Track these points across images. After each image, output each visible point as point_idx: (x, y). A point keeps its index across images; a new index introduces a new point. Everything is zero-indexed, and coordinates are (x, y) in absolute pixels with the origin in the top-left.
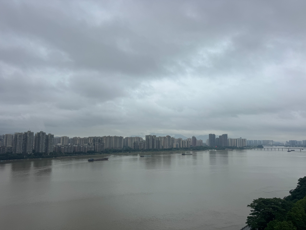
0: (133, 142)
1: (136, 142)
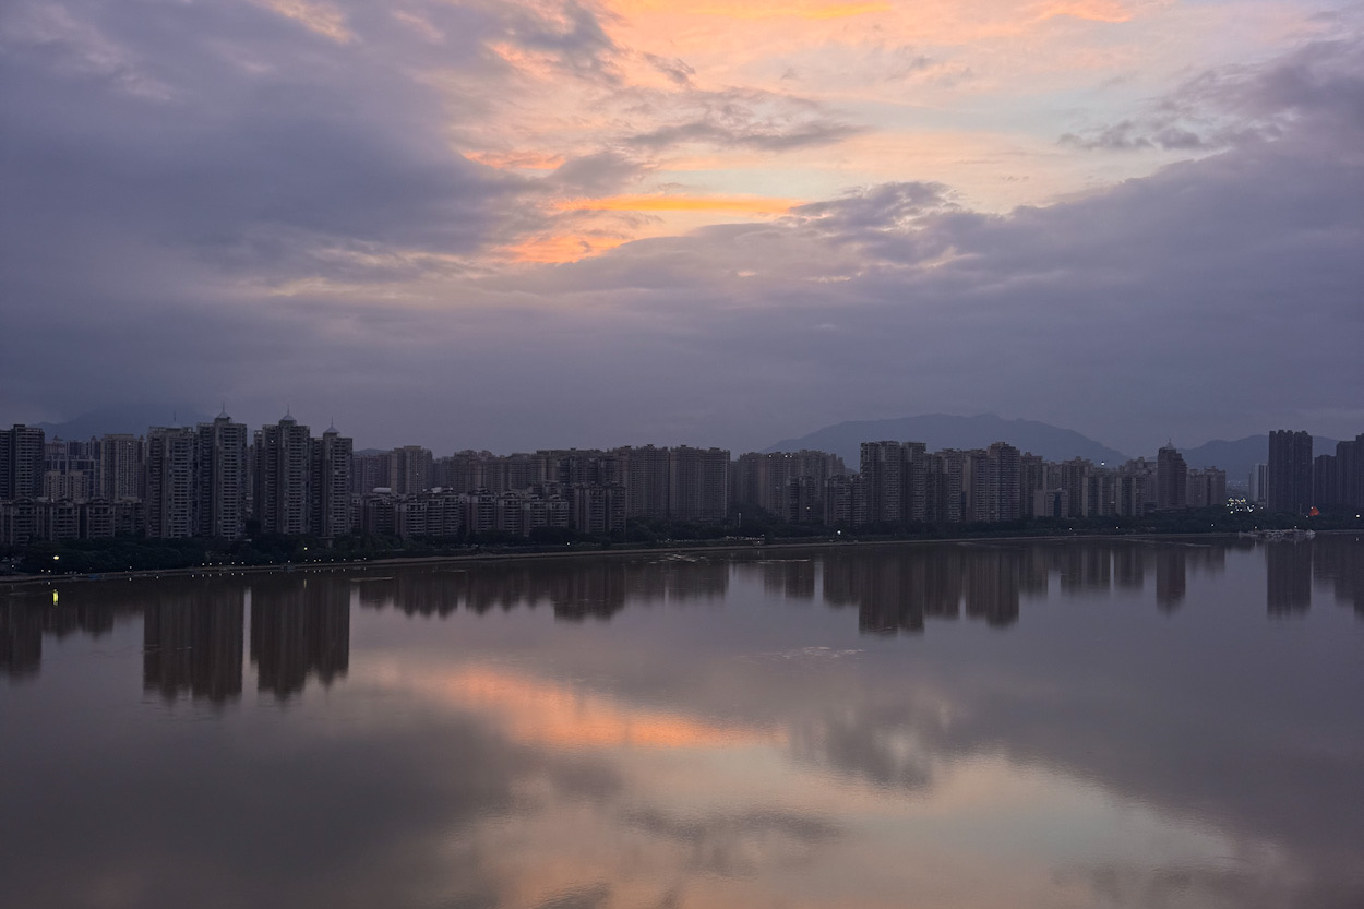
0: (788, 483)
1: (804, 484)
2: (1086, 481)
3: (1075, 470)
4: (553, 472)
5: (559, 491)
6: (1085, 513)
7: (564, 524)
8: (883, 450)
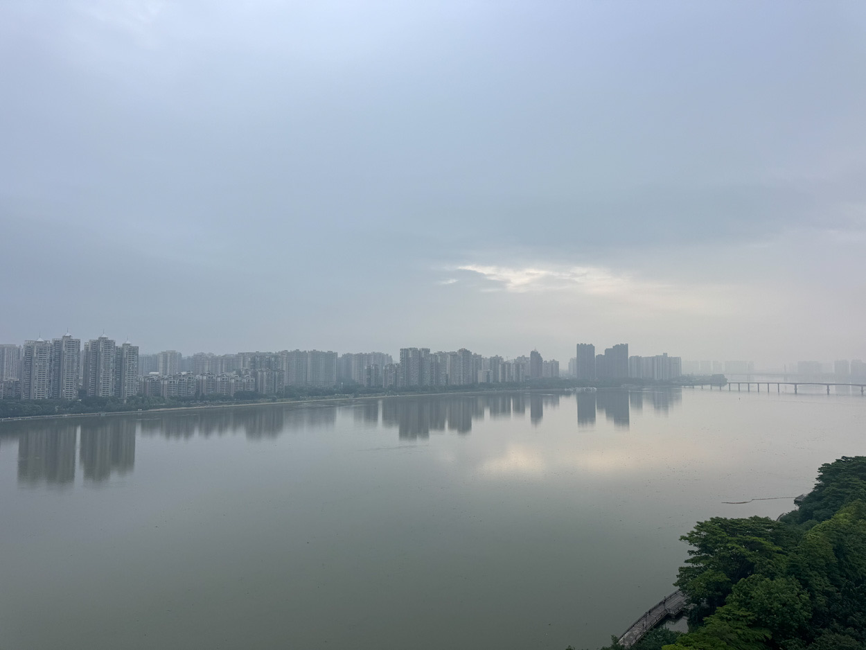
0: (366, 368)
1: (374, 368)
2: (500, 366)
3: (496, 361)
4: (247, 363)
5: (250, 373)
6: (500, 381)
7: (252, 389)
8: (410, 352)
